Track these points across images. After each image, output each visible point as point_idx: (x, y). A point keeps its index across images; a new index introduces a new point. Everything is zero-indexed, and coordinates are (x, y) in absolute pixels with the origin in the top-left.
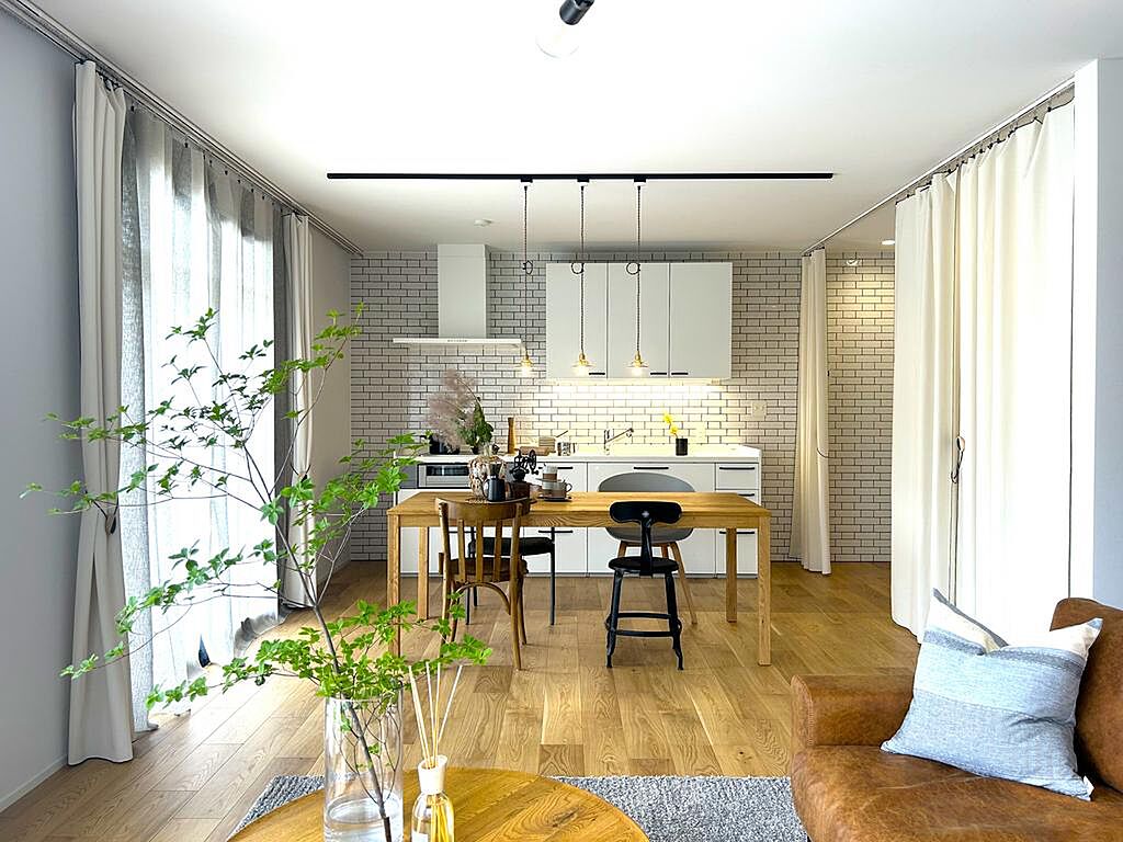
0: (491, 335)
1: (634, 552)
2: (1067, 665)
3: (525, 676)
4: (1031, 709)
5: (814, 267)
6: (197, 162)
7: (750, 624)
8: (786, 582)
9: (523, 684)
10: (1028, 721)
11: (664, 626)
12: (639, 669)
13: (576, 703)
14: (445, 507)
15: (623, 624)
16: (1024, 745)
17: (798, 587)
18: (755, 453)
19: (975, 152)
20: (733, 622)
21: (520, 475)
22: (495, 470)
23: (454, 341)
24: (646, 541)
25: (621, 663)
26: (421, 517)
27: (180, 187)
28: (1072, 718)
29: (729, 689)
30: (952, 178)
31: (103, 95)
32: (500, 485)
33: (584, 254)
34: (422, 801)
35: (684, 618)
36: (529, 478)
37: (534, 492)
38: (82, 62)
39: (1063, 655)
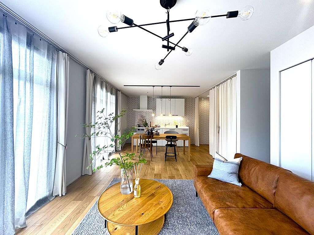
0: (148, 109)
1: (169, 143)
2: (237, 164)
3: (152, 162)
4: (231, 171)
5: (197, 99)
6: (104, 83)
7: (187, 154)
8: (193, 148)
9: (152, 163)
10: (231, 173)
11: (174, 155)
12: (170, 161)
13: (160, 167)
14: (140, 136)
15: (167, 154)
16: (230, 177)
17: (194, 148)
18: (188, 128)
19: (221, 83)
20: (184, 154)
21: (152, 131)
22: (148, 130)
23: (142, 110)
24: (171, 142)
25: (167, 160)
26: (137, 137)
27: (102, 88)
28: (238, 173)
29: (184, 165)
30: (218, 87)
31: (91, 74)
32: (149, 133)
33: (162, 97)
34: (136, 185)
35: (177, 153)
36: (153, 132)
37: (154, 134)
38: (87, 69)
39: (236, 163)
